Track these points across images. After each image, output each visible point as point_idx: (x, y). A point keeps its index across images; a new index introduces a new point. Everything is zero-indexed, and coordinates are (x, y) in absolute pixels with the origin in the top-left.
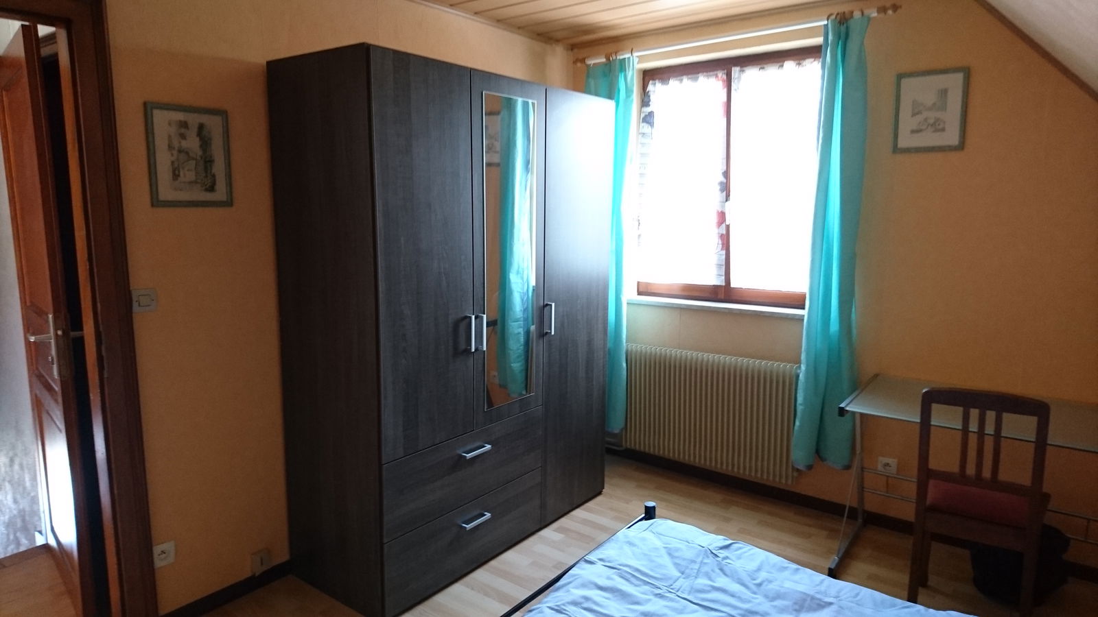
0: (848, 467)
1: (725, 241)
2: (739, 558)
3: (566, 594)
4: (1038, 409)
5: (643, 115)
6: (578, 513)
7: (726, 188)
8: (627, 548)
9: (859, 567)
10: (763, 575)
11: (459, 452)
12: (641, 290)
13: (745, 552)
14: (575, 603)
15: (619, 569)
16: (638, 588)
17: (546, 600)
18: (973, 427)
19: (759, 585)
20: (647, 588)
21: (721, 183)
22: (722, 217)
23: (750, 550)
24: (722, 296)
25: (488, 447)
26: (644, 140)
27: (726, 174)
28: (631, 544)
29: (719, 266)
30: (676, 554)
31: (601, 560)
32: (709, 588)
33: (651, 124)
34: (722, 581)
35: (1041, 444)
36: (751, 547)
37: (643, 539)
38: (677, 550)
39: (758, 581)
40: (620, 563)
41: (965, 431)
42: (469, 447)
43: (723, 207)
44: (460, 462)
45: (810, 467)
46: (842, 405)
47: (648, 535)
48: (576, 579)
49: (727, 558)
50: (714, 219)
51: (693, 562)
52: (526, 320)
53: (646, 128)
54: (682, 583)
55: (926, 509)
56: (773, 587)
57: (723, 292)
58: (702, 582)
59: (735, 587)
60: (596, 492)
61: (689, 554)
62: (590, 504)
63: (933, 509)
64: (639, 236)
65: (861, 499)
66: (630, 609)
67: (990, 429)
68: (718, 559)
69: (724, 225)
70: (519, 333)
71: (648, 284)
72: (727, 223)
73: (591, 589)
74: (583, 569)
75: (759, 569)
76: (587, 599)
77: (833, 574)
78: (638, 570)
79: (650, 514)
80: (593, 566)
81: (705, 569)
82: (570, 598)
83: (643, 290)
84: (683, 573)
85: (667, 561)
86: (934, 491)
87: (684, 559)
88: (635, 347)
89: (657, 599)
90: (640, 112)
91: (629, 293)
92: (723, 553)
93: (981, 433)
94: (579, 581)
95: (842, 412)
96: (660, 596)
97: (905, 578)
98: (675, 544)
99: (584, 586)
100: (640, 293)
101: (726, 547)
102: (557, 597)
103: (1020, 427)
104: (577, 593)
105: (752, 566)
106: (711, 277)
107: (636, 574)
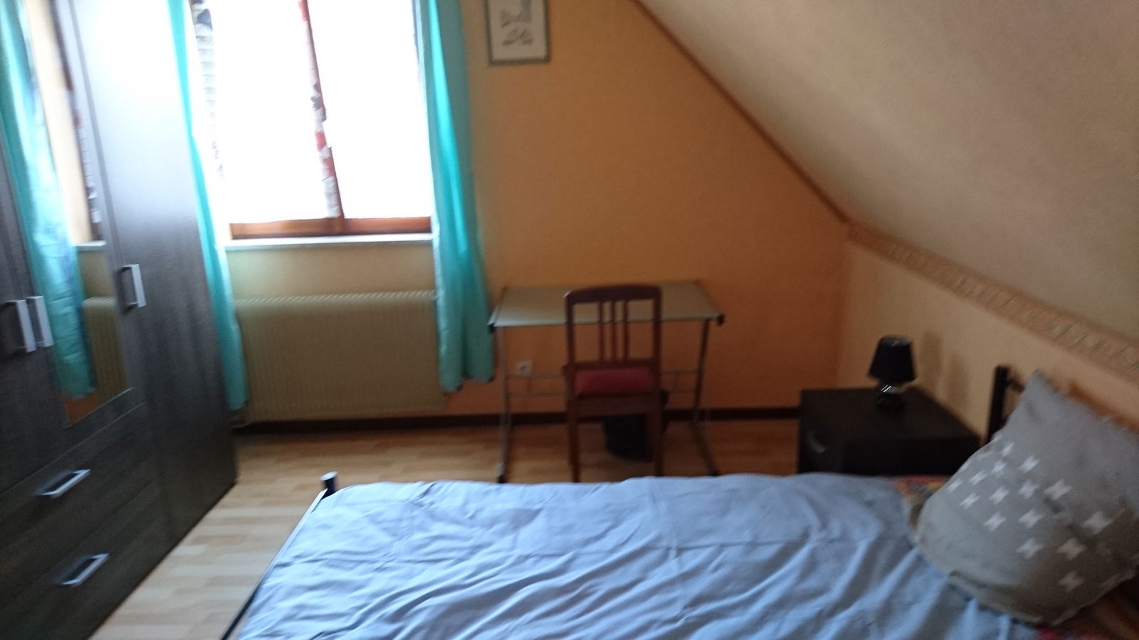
0: (492, 379)
1: (329, 163)
2: (443, 497)
3: (271, 613)
4: (651, 292)
5: (196, 14)
6: (216, 514)
7: (319, 103)
8: (324, 534)
9: (520, 467)
10: (472, 507)
11: (40, 492)
12: (236, 233)
13: (445, 491)
14: (289, 618)
15: (326, 559)
16: (354, 571)
17: (247, 628)
18: (607, 318)
19: (472, 517)
20: (362, 567)
21: (313, 99)
22: (321, 140)
23: (448, 487)
24: (338, 229)
25: (82, 474)
26: (204, 46)
27: (317, 87)
28: (326, 527)
29: (329, 195)
30: (380, 518)
31: (298, 557)
32: (427, 541)
33: (209, 25)
34: (437, 528)
35: (657, 321)
36: (448, 484)
37: (338, 517)
38: (380, 514)
39: (469, 515)
40: (320, 553)
41: (601, 323)
42: (52, 482)
43: (322, 126)
44: (47, 504)
45: (460, 388)
46: (491, 322)
47: (339, 510)
48: (278, 590)
49: (432, 503)
50: (314, 142)
51: (400, 520)
52: (74, 294)
53: (204, 31)
54: (398, 546)
55: (577, 399)
56: (485, 514)
57: (338, 225)
58: (418, 537)
59: (452, 529)
60: (228, 484)
61: (393, 514)
62: (227, 499)
63: (582, 397)
64: (221, 167)
65: (508, 404)
66: (355, 597)
67: (619, 317)
68: (424, 508)
69: (325, 149)
70: (66, 314)
71: (243, 226)
72: (329, 147)
73: (300, 594)
74: (280, 576)
75: (466, 503)
76: (301, 607)
77: (502, 480)
78: (345, 552)
79: (330, 487)
80: (291, 567)
81: (417, 522)
82: (279, 616)
83: (239, 233)
84: (394, 535)
85: (371, 530)
86: (582, 381)
87: (392, 521)
88: (245, 303)
89: (379, 575)
90: (193, 11)
91: (223, 241)
92: (427, 500)
93: (613, 322)
94: (282, 592)
95: (492, 329)
96: (379, 570)
97: (564, 463)
98: (374, 509)
99: (292, 592)
100: (235, 237)
101: (426, 493)
102: (260, 620)
103: (641, 310)
104: (287, 605)
105: (458, 501)
106: (321, 210)
107: (345, 557)
